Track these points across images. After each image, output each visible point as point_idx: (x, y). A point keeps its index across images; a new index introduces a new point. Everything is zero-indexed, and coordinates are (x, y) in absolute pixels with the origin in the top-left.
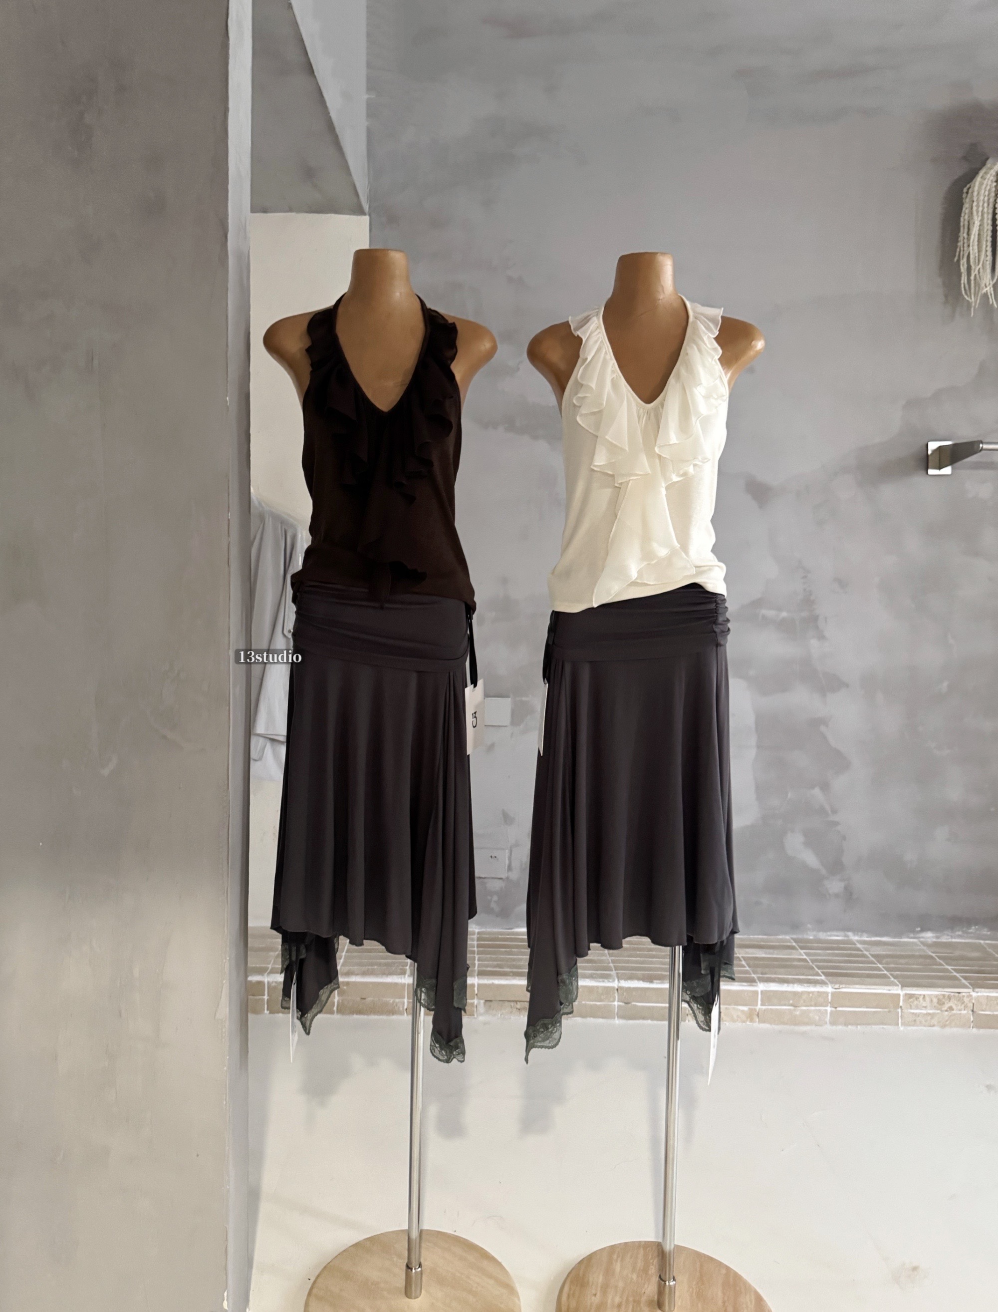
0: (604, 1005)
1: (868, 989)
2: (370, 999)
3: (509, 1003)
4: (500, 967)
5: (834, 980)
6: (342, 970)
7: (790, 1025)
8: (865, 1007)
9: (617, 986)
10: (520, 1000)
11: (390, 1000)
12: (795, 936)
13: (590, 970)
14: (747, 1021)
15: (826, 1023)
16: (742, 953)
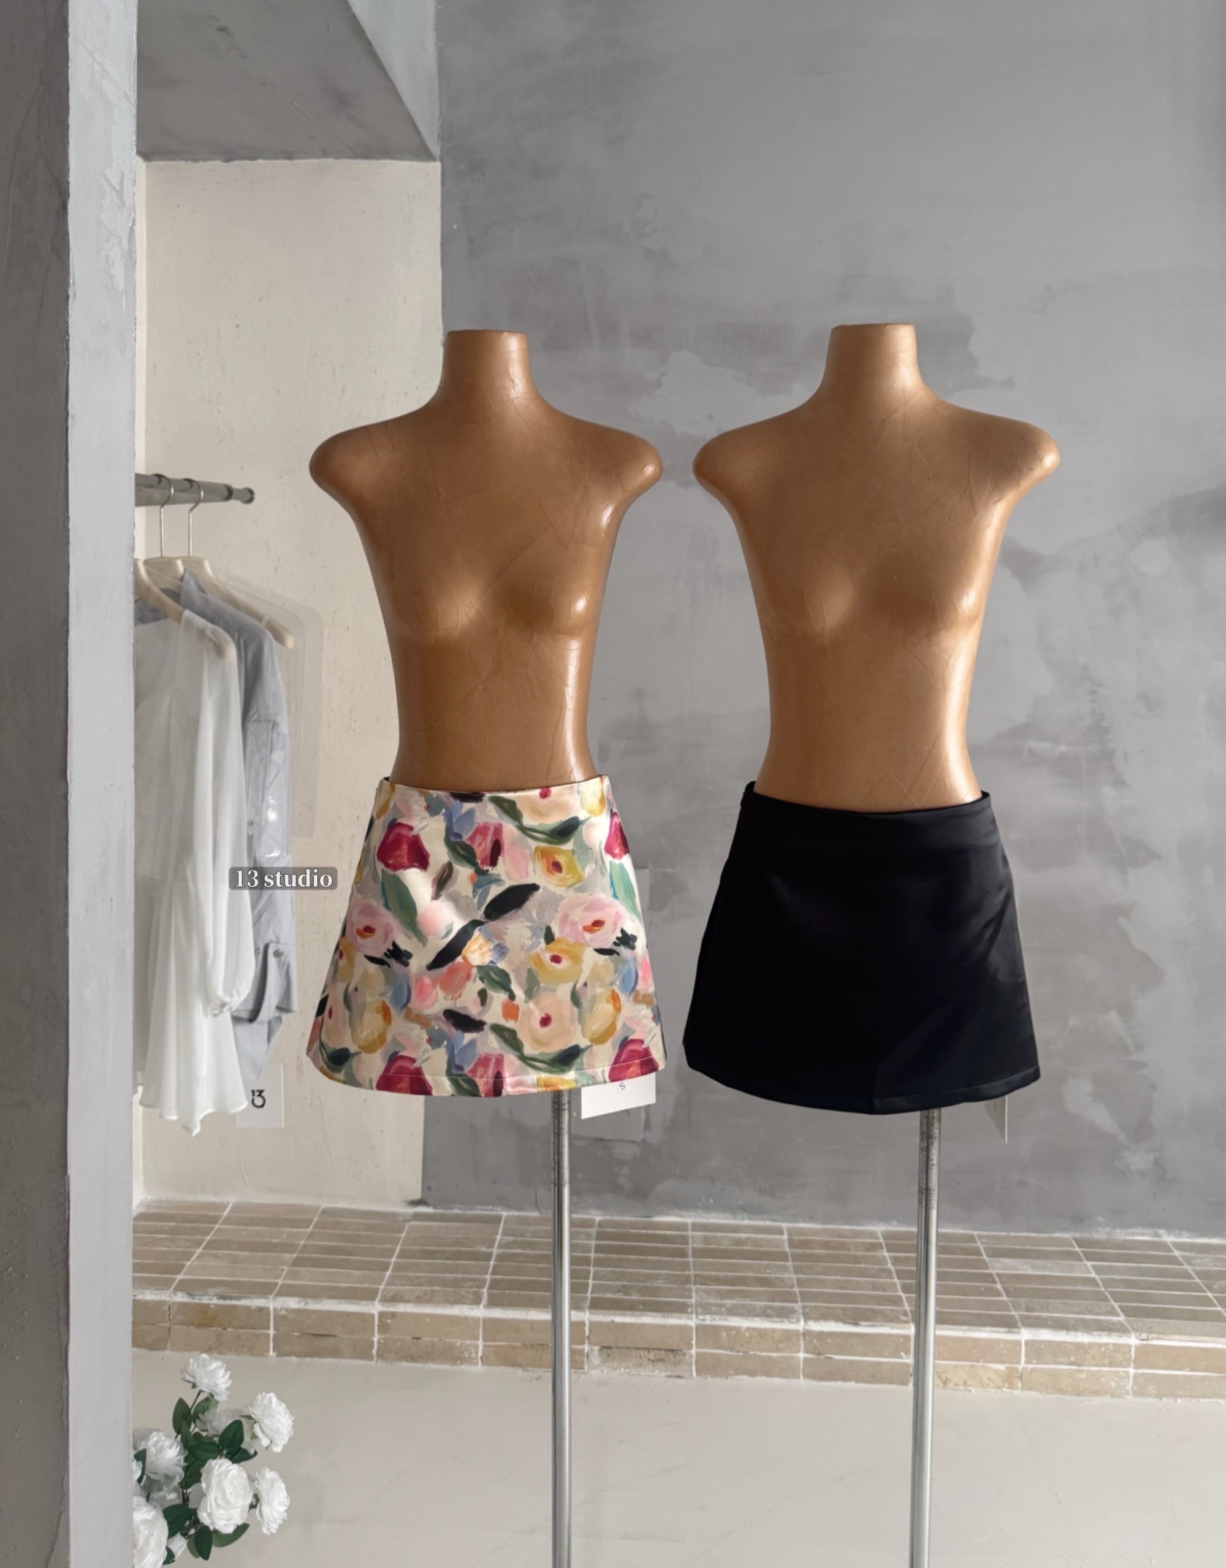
0: (783, 1357)
1: (1195, 1341)
2: (426, 1339)
3: (637, 1351)
4: (625, 1294)
5: (1140, 1324)
6: (386, 1293)
7: (1071, 1395)
8: (1188, 1369)
9: (804, 1329)
10: (654, 1347)
11: (457, 1342)
12: (1078, 1235)
13: (762, 1300)
14: (1003, 1387)
15: (1127, 1393)
16: (998, 1266)
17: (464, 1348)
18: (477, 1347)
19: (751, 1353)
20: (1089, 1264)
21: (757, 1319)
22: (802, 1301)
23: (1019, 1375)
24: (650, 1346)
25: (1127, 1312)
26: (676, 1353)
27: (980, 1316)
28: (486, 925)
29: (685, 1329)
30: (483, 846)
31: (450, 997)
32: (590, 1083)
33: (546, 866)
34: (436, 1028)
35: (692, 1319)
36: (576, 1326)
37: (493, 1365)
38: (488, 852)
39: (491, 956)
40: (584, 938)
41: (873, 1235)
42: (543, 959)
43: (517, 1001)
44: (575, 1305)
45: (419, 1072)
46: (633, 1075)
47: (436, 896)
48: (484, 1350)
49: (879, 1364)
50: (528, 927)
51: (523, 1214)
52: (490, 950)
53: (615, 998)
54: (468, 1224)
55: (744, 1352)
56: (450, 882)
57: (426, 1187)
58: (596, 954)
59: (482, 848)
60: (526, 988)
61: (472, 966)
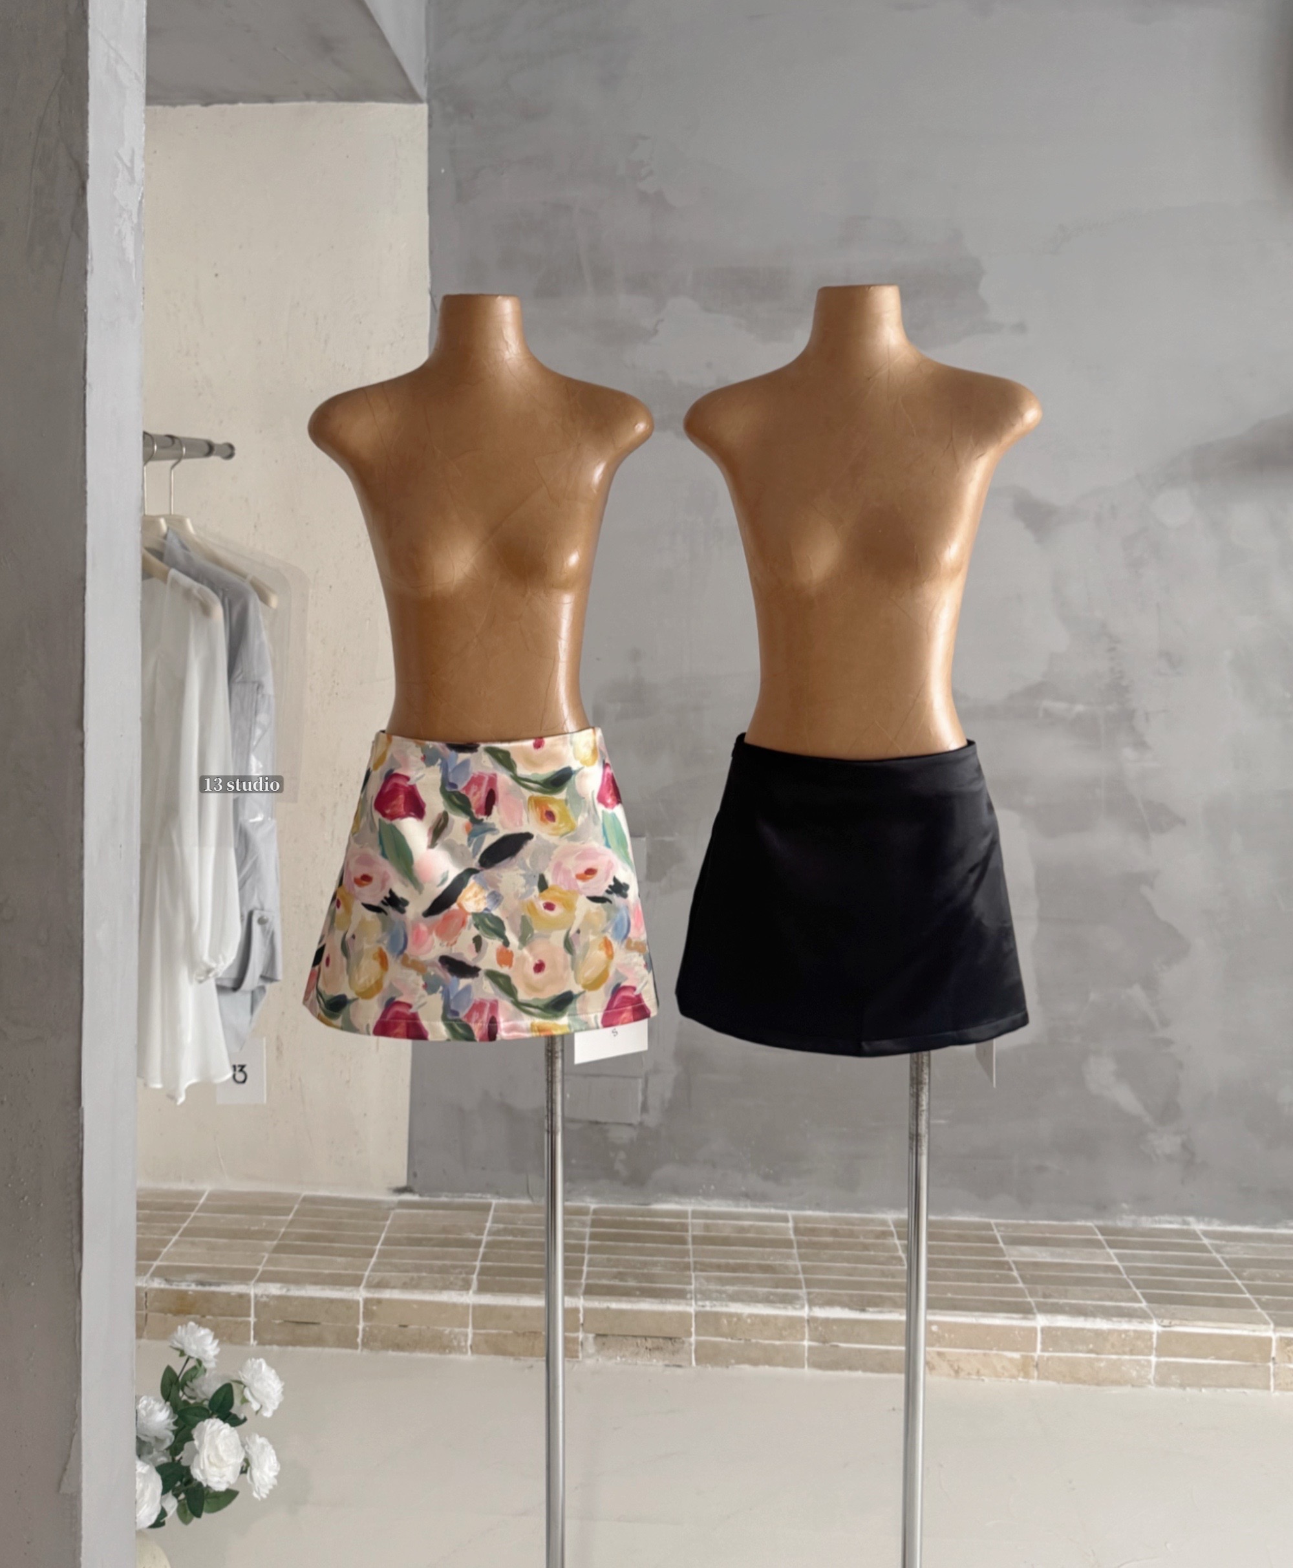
0: (787, 1344)
1: (1218, 1327)
3: (634, 1340)
4: (621, 1280)
5: (1163, 1310)
6: (371, 1279)
7: (1089, 1384)
8: (1213, 1357)
9: (808, 1315)
10: (652, 1334)
11: (445, 1330)
12: (1101, 1223)
13: (765, 1286)
14: (1018, 1376)
15: (1149, 1383)
16: (1014, 1254)
17: (452, 1336)
18: (466, 1335)
19: (754, 1341)
20: (1111, 1252)
21: (760, 1305)
22: (807, 1287)
23: (1035, 1364)
24: (647, 1334)
25: (1149, 1299)
26: (675, 1341)
27: (993, 1303)
28: (481, 873)
29: (684, 1316)
30: (478, 796)
31: (445, 943)
32: (584, 1028)
33: (540, 816)
34: (432, 973)
35: (691, 1305)
36: (570, 1313)
37: (483, 1353)
38: (483, 801)
39: (485, 904)
40: (576, 885)
41: (884, 1223)
42: (537, 907)
43: (511, 948)
44: (569, 1291)
45: (415, 1017)
46: (626, 1021)
47: (432, 845)
48: (473, 1339)
49: (887, 1352)
50: (521, 875)
51: (513, 1201)
52: (485, 898)
53: (607, 945)
54: (455, 1212)
55: (746, 1340)
56: (446, 831)
57: (412, 1173)
58: (589, 902)
59: (477, 798)
60: (520, 934)
61: (467, 914)
